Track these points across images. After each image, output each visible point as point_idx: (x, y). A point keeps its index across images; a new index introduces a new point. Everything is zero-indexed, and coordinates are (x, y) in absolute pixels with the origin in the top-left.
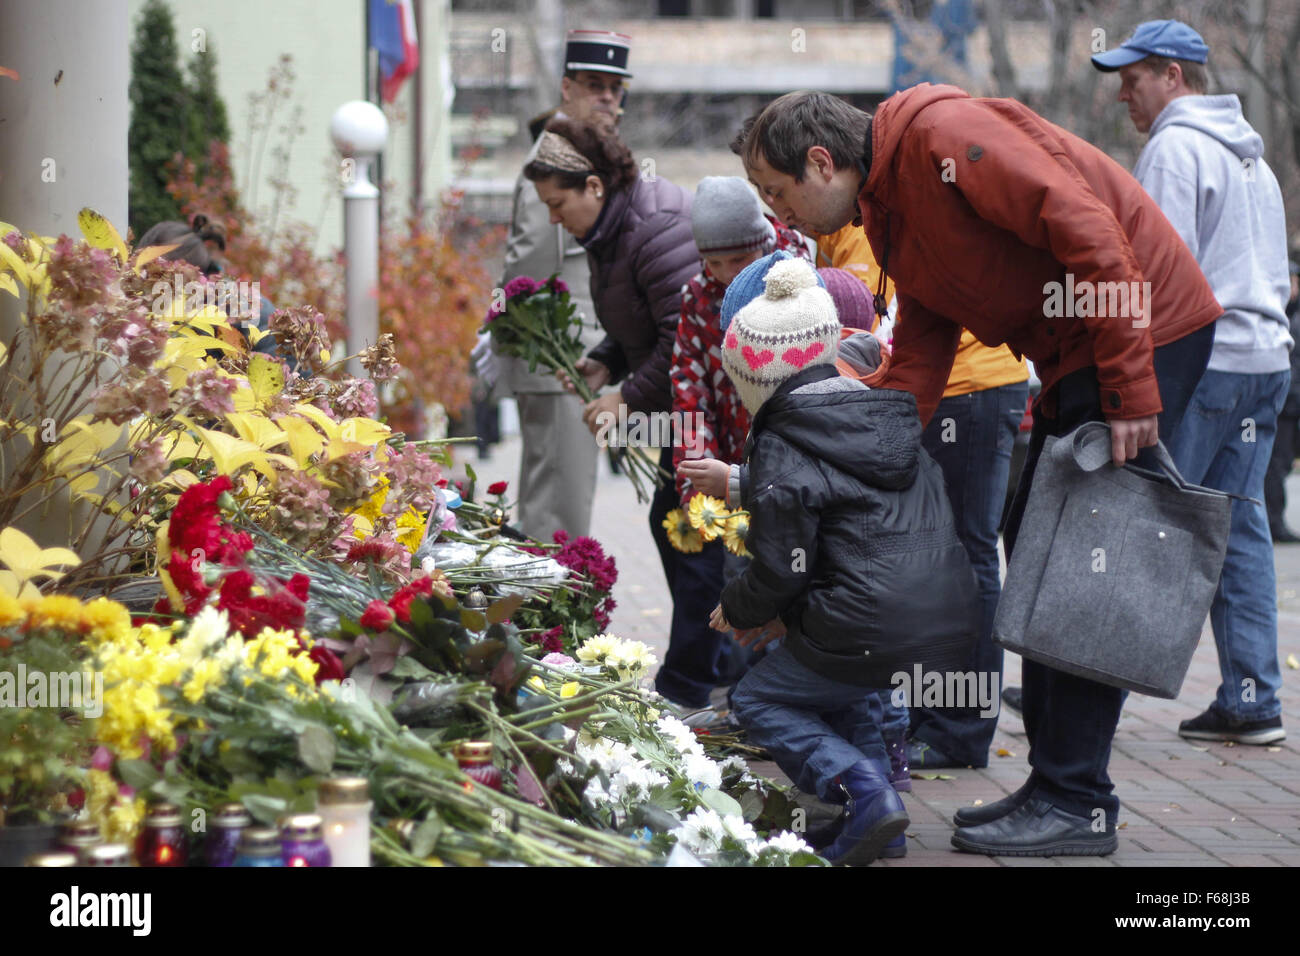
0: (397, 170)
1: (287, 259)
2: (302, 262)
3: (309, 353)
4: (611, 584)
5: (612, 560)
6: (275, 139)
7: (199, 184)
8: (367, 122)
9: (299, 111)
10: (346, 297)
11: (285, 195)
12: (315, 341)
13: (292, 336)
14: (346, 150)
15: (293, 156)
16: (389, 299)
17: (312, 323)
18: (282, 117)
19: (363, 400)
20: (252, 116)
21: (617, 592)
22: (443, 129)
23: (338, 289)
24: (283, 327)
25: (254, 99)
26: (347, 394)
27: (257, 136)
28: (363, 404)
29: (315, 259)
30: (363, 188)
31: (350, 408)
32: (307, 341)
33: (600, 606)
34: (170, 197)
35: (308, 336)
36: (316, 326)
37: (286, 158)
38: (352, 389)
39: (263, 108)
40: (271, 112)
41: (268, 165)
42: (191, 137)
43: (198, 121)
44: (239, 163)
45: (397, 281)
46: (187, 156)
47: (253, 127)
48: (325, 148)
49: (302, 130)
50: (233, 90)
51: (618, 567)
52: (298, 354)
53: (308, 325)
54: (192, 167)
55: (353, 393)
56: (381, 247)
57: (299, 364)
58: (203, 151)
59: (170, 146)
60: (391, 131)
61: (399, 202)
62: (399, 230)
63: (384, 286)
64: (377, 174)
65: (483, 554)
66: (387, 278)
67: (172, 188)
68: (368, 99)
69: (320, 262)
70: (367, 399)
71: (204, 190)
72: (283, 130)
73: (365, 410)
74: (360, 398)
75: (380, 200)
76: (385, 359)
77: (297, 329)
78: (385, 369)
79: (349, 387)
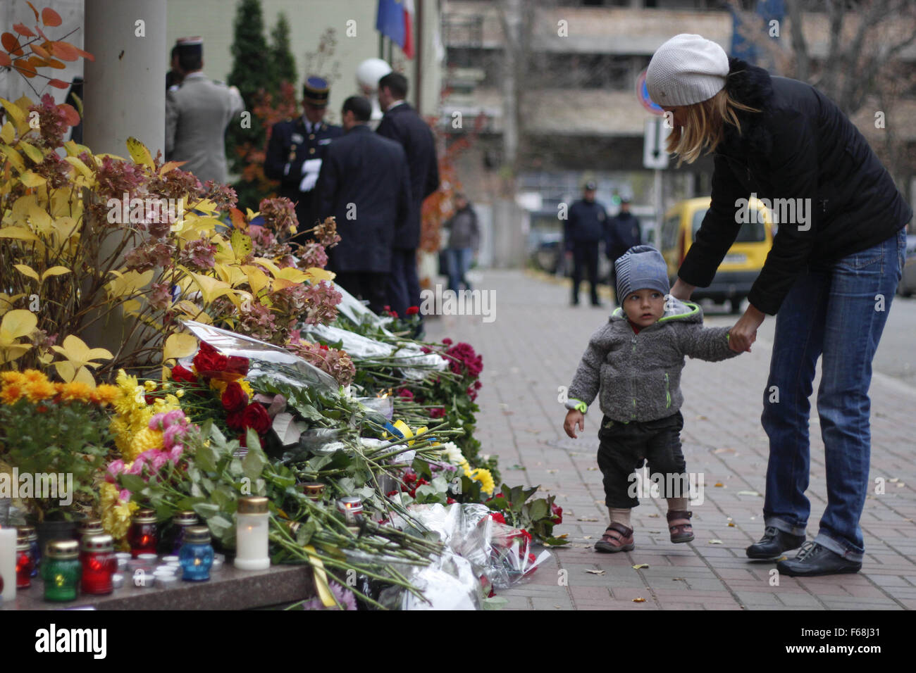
3: (284, 227)
4: (478, 372)
5: (480, 357)
7: (274, 108)
9: (337, 65)
12: (288, 219)
13: (274, 216)
17: (286, 209)
19: (318, 257)
21: (483, 377)
22: (436, 73)
24: (268, 210)
25: (310, 57)
26: (309, 253)
28: (318, 260)
31: (310, 261)
32: (283, 220)
33: (472, 386)
35: (284, 217)
36: (289, 210)
38: (312, 250)
39: (314, 62)
40: (320, 64)
42: (270, 78)
43: (276, 68)
46: (267, 91)
49: (338, 77)
51: (484, 362)
52: (277, 228)
53: (284, 210)
54: (269, 98)
55: (312, 252)
57: (277, 234)
58: (278, 86)
59: (257, 84)
65: (396, 351)
70: (321, 257)
71: (277, 111)
73: (319, 263)
74: (316, 255)
76: (330, 232)
77: (277, 212)
78: (330, 239)
79: (310, 248)
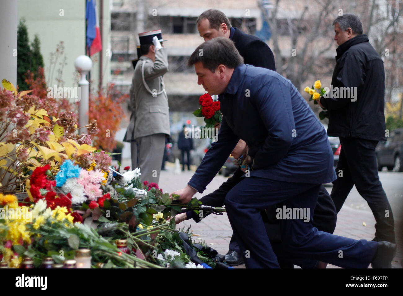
0: (95, 77)
1: (61, 103)
2: (66, 104)
3: (71, 125)
5: (161, 190)
6: (58, 66)
7: (35, 80)
8: (86, 61)
9: (65, 58)
10: (79, 114)
11: (61, 83)
12: (73, 122)
13: (66, 120)
14: (80, 71)
15: (64, 72)
16: (92, 115)
17: (72, 116)
18: (60, 59)
19: (87, 140)
20: (51, 60)
22: (108, 65)
23: (77, 112)
24: (63, 117)
25: (52, 54)
26: (82, 138)
27: (53, 66)
28: (87, 141)
29: (69, 103)
30: (85, 82)
31: (83, 142)
32: (71, 122)
34: (26, 84)
35: (71, 120)
36: (73, 117)
37: (61, 72)
38: (84, 137)
39: (55, 57)
40: (57, 58)
41: (56, 75)
42: (32, 66)
43: (34, 62)
44: (47, 74)
45: (94, 111)
46: (31, 71)
47: (51, 63)
48: (73, 69)
49: (66, 64)
50: (45, 52)
52: (68, 126)
53: (71, 117)
54: (33, 75)
55: (84, 138)
56: (90, 100)
57: (68, 129)
58: (36, 70)
59: (26, 68)
60: (93, 65)
61: (95, 86)
62: (95, 95)
63: (90, 112)
64: (89, 77)
66: (91, 109)
67: (26, 81)
68: (86, 55)
69: (71, 104)
70: (88, 140)
71: (36, 82)
72: (60, 64)
74: (86, 139)
75: (90, 85)
76: (94, 127)
77: (67, 118)
78: (94, 130)
79: (83, 136)
